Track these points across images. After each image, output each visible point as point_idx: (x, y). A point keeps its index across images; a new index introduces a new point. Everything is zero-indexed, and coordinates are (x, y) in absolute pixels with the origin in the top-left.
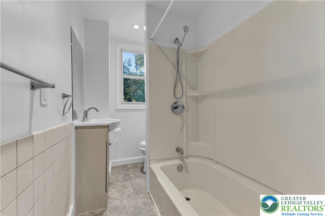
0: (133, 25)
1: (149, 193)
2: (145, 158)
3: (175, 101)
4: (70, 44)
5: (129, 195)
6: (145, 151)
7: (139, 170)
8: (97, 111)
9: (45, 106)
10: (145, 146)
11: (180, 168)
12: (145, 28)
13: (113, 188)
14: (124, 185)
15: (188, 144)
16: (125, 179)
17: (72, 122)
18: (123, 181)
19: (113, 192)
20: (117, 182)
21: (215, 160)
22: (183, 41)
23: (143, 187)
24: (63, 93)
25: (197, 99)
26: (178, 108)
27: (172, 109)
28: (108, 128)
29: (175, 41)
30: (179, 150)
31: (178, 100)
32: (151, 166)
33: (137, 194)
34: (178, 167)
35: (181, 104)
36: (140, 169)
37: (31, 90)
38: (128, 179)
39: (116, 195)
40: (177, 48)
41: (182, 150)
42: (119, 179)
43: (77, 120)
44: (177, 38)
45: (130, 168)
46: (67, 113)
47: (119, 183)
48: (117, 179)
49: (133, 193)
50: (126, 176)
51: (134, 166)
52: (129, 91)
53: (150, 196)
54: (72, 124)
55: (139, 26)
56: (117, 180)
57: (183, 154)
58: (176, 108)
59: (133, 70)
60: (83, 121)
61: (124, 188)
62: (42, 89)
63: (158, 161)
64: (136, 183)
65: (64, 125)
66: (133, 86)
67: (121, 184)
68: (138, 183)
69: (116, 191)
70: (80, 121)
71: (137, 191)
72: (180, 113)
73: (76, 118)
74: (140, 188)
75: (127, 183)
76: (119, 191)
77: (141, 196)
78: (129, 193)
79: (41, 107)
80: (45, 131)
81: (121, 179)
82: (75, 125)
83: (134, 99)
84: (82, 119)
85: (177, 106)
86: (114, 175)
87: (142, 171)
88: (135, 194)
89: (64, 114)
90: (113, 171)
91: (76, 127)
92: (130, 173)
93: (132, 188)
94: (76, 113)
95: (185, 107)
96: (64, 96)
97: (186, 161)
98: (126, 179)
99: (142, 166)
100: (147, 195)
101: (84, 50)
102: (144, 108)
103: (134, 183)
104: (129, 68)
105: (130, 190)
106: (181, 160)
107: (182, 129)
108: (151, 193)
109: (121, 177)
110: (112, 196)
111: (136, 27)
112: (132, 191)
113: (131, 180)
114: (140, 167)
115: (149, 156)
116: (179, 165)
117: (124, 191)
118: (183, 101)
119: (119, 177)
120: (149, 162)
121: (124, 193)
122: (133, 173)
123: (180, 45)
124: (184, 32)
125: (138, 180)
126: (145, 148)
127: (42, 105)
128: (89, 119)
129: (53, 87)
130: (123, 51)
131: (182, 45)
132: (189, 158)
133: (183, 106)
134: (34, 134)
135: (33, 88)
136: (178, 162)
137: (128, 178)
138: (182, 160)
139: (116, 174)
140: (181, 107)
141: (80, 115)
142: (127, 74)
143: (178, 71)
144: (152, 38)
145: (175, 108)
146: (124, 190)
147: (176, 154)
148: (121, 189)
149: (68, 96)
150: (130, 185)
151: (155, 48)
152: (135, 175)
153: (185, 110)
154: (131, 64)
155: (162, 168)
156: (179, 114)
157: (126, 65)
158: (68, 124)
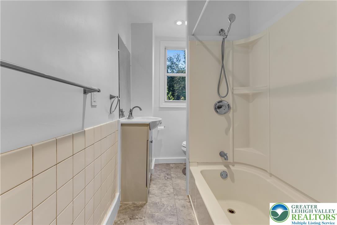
0: (176, 22)
1: (188, 196)
2: (185, 159)
3: (219, 100)
4: (117, 50)
5: (168, 194)
6: (185, 151)
7: (181, 171)
8: (141, 109)
9: (95, 106)
10: (185, 146)
11: (224, 175)
12: (186, 23)
13: (154, 184)
14: (165, 183)
15: (234, 149)
16: (166, 178)
17: (119, 119)
18: (165, 180)
19: (154, 188)
20: (158, 179)
21: (269, 172)
22: (228, 31)
23: (183, 188)
24: (110, 95)
25: (246, 97)
26: (222, 107)
27: (215, 109)
28: (149, 127)
29: (220, 32)
30: (223, 155)
31: (223, 99)
32: (190, 167)
33: (176, 194)
34: (221, 174)
35: (226, 103)
36: (182, 169)
37: (84, 95)
38: (170, 179)
39: (157, 192)
40: (222, 40)
41: (226, 155)
42: (161, 176)
43: (124, 118)
44: (222, 29)
45: (172, 167)
46: (113, 111)
47: (160, 181)
48: (159, 176)
49: (173, 193)
50: (168, 174)
51: (177, 165)
52: (178, 88)
53: (189, 199)
54: (118, 121)
55: (181, 21)
56: (159, 178)
57: (228, 160)
58: (220, 107)
59: (182, 66)
60: (128, 118)
61: (165, 186)
62: (93, 93)
63: (199, 164)
64: (177, 184)
65: (111, 123)
66: (182, 82)
67: (162, 182)
68: (178, 184)
69: (157, 188)
70: (126, 119)
71: (177, 192)
72: (225, 113)
73: (123, 116)
74: (180, 189)
75: (168, 182)
76: (159, 188)
77: (180, 197)
78: (169, 192)
79: (92, 108)
80: (95, 127)
81: (163, 177)
82: (121, 122)
83: (183, 96)
84: (128, 117)
85: (221, 105)
86: (156, 172)
87: (184, 172)
88: (174, 194)
89: (111, 113)
90: (156, 168)
91: (122, 124)
92: (172, 173)
93: (172, 187)
94: (124, 111)
95: (231, 106)
96: (112, 97)
97: (232, 168)
98: (168, 178)
99: (185, 167)
100: (186, 198)
101: (131, 53)
102: (185, 107)
103: (175, 184)
104: (178, 64)
105: (170, 190)
106: (225, 166)
107: (227, 131)
108: (191, 196)
109: (163, 175)
110: (152, 192)
111: (179, 23)
112: (172, 190)
113: (171, 179)
114: (183, 168)
115: (189, 157)
116: (223, 171)
117: (164, 190)
118: (229, 100)
119: (161, 175)
120: (189, 164)
121: (164, 191)
122: (175, 173)
123: (225, 36)
124: (230, 22)
125: (179, 181)
126: (185, 148)
127: (92, 106)
128: (134, 117)
129: (99, 92)
130: (167, 49)
131: (228, 37)
132: (235, 166)
133: (228, 105)
134: (86, 129)
135: (85, 92)
136: (222, 168)
137: (169, 177)
138: (227, 166)
139: (159, 172)
140: (226, 107)
141: (126, 113)
142: (176, 70)
143: (223, 66)
144: (193, 33)
145: (218, 107)
146: (164, 188)
147: (220, 159)
148: (161, 187)
149: (114, 97)
150: (170, 185)
151: (197, 44)
152: (176, 175)
153: (231, 110)
154: (179, 59)
155: (202, 172)
156: (223, 114)
157: (175, 60)
158: (115, 121)
